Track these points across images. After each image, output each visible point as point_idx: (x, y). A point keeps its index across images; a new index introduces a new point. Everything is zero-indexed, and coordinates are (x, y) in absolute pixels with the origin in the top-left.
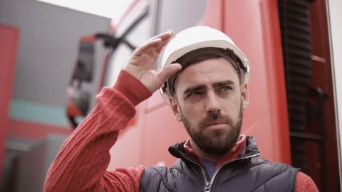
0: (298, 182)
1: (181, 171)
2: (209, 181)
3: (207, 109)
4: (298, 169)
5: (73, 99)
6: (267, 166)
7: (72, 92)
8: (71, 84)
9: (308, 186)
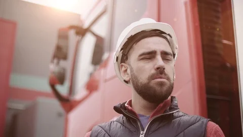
0: (209, 129)
1: (123, 124)
2: (143, 130)
3: (156, 67)
4: (209, 119)
5: (54, 73)
6: (186, 118)
7: (53, 68)
8: (52, 62)
9: (216, 132)
